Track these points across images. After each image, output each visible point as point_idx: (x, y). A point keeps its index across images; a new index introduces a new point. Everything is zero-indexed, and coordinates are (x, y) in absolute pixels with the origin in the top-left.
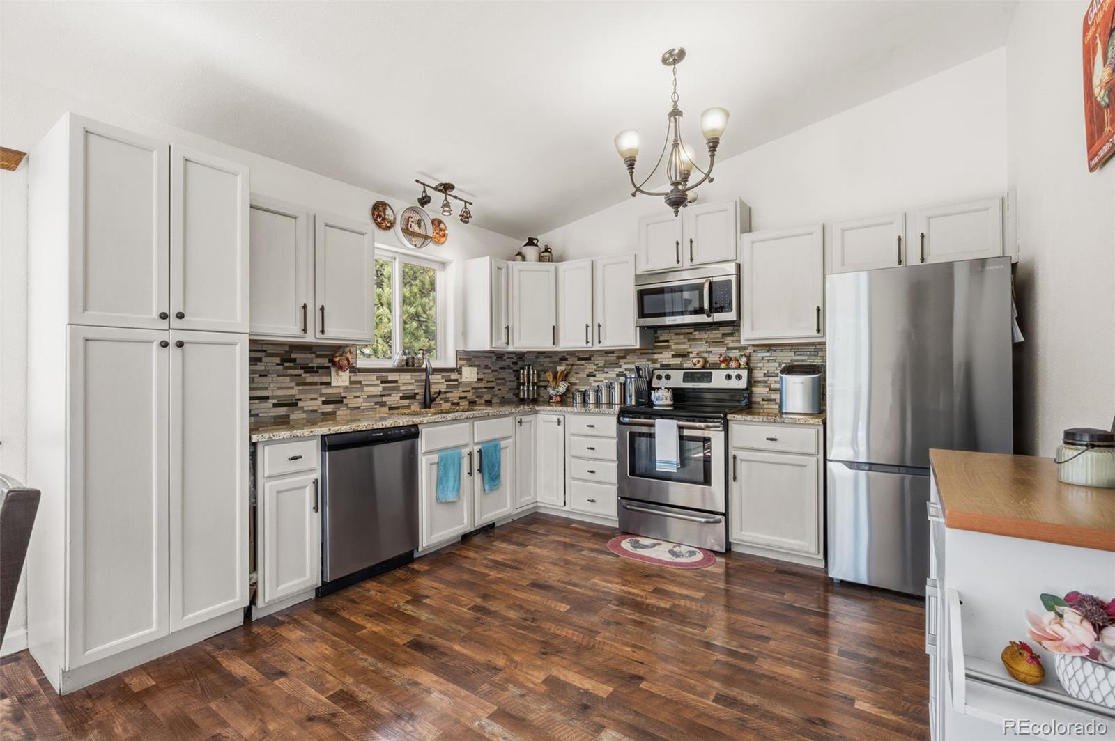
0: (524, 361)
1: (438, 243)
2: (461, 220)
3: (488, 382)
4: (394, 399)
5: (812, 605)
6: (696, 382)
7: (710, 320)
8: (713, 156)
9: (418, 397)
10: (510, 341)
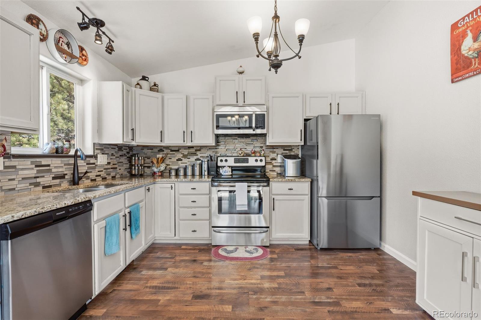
0: (133, 151)
1: (80, 64)
2: (106, 51)
3: (113, 164)
4: (47, 180)
5: (324, 264)
6: (241, 163)
7: (254, 132)
8: (301, 45)
9: (66, 177)
10: (134, 139)
